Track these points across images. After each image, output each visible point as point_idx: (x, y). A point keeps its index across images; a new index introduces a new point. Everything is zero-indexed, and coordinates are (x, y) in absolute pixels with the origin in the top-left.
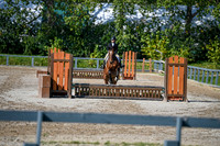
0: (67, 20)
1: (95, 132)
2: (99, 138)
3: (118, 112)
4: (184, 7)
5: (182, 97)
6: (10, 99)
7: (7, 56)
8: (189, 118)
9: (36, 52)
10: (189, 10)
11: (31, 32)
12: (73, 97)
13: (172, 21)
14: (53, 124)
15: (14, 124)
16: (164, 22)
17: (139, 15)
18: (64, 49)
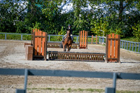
0: (44, 11)
1: (61, 82)
2: (64, 86)
3: (76, 70)
4: (118, 3)
5: (117, 60)
6: (7, 61)
7: (5, 34)
8: (121, 73)
9: (24, 31)
10: (121, 4)
11: (20, 19)
12: (47, 60)
13: (110, 11)
14: (35, 77)
15: (10, 77)
16: (105, 12)
17: (90, 8)
18: (41, 30)
